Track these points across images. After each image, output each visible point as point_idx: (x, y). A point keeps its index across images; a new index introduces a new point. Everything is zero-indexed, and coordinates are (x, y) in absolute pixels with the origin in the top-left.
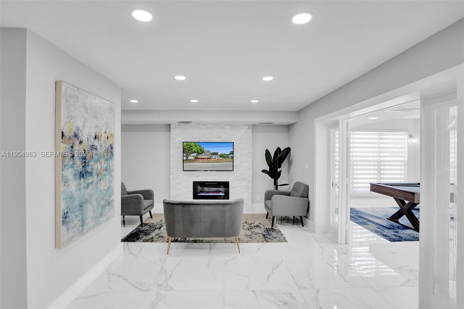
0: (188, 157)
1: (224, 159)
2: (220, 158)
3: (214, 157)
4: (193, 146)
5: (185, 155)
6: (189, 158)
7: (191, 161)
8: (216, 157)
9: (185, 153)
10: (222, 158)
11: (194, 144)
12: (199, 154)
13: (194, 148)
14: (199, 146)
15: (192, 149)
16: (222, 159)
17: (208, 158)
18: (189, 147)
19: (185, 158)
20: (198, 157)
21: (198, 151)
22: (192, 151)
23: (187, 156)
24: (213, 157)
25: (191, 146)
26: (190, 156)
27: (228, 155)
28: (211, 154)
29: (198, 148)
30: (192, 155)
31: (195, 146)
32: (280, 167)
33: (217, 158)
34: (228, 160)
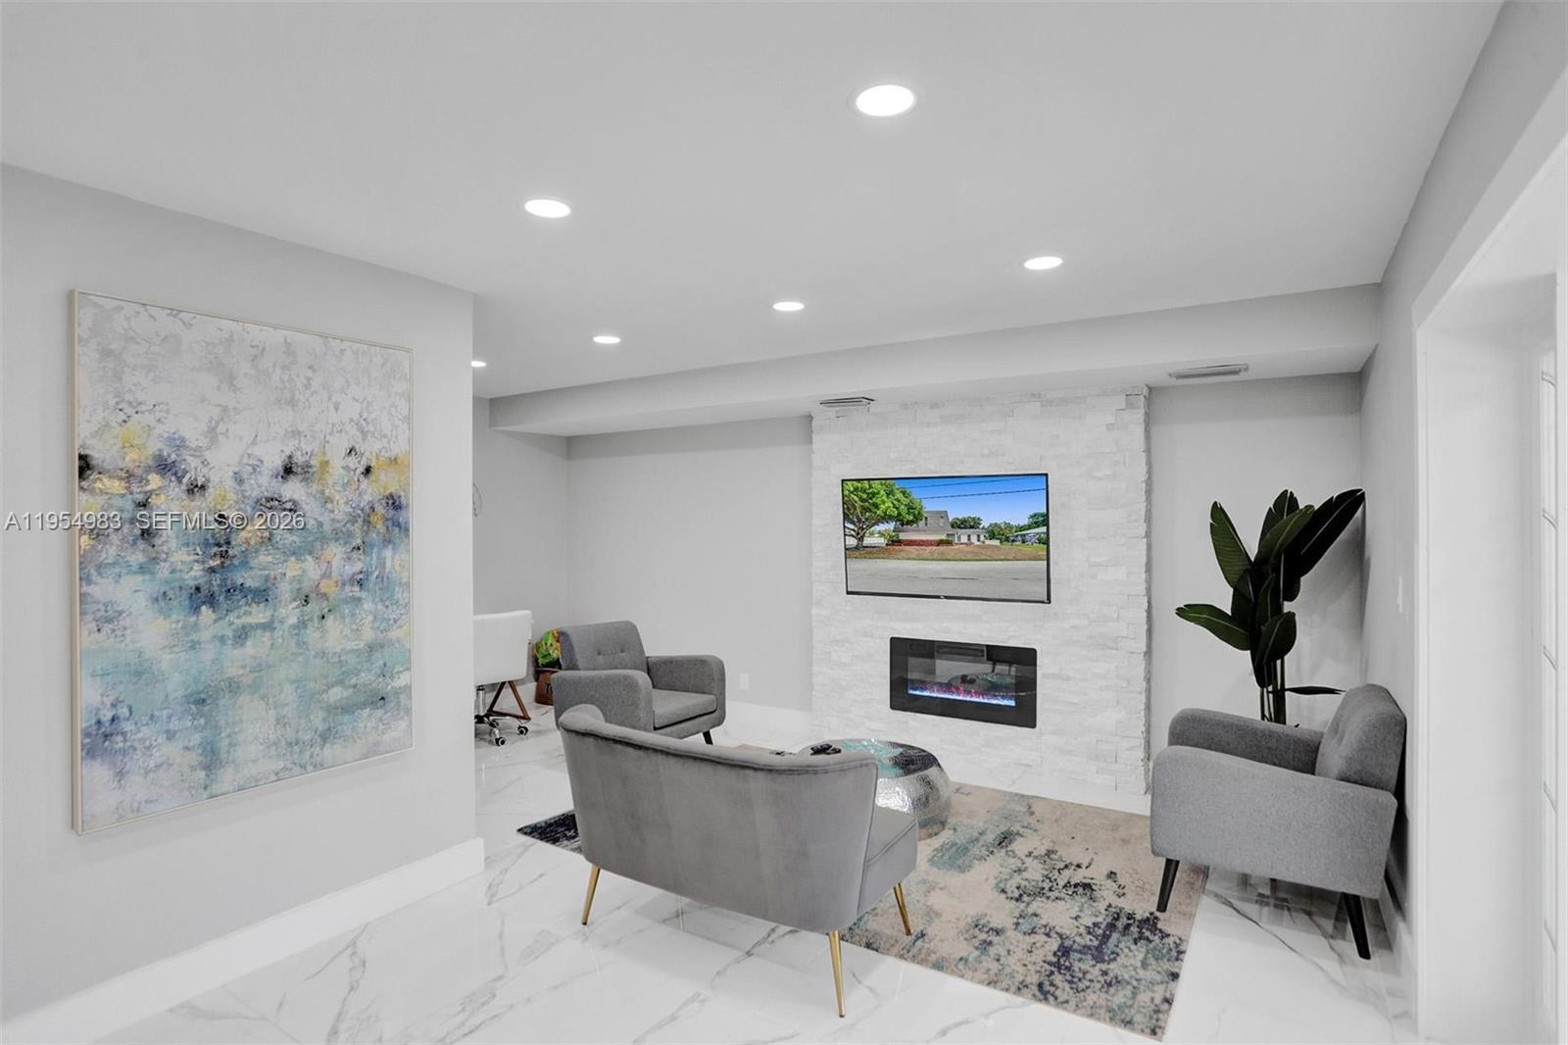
0: (862, 537)
1: (1007, 546)
2: (988, 542)
3: (964, 539)
4: (878, 493)
5: (853, 530)
6: (867, 541)
7: (873, 552)
8: (974, 539)
9: (853, 523)
10: (996, 543)
11: (882, 484)
12: (903, 525)
13: (884, 503)
14: (904, 493)
15: (876, 506)
16: (996, 547)
17: (940, 543)
18: (865, 496)
19: (852, 542)
20: (902, 536)
21: (899, 514)
22: (878, 512)
23: (858, 534)
24: (959, 538)
25: (874, 495)
26: (872, 534)
27: (1022, 528)
28: (953, 526)
29: (899, 501)
30: (877, 528)
31: (888, 495)
32: (1291, 595)
33: (977, 543)
34: (1027, 549)
